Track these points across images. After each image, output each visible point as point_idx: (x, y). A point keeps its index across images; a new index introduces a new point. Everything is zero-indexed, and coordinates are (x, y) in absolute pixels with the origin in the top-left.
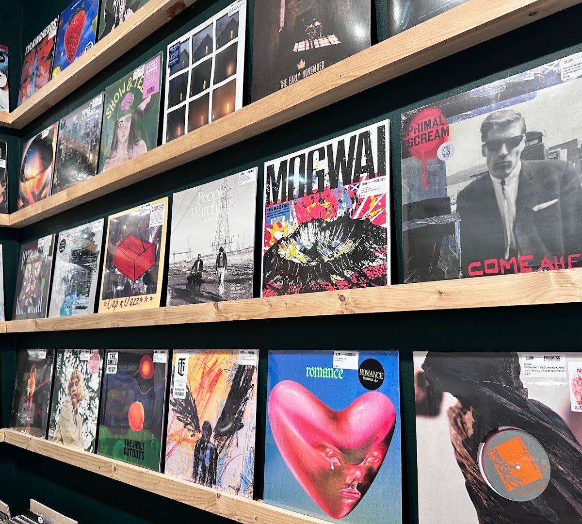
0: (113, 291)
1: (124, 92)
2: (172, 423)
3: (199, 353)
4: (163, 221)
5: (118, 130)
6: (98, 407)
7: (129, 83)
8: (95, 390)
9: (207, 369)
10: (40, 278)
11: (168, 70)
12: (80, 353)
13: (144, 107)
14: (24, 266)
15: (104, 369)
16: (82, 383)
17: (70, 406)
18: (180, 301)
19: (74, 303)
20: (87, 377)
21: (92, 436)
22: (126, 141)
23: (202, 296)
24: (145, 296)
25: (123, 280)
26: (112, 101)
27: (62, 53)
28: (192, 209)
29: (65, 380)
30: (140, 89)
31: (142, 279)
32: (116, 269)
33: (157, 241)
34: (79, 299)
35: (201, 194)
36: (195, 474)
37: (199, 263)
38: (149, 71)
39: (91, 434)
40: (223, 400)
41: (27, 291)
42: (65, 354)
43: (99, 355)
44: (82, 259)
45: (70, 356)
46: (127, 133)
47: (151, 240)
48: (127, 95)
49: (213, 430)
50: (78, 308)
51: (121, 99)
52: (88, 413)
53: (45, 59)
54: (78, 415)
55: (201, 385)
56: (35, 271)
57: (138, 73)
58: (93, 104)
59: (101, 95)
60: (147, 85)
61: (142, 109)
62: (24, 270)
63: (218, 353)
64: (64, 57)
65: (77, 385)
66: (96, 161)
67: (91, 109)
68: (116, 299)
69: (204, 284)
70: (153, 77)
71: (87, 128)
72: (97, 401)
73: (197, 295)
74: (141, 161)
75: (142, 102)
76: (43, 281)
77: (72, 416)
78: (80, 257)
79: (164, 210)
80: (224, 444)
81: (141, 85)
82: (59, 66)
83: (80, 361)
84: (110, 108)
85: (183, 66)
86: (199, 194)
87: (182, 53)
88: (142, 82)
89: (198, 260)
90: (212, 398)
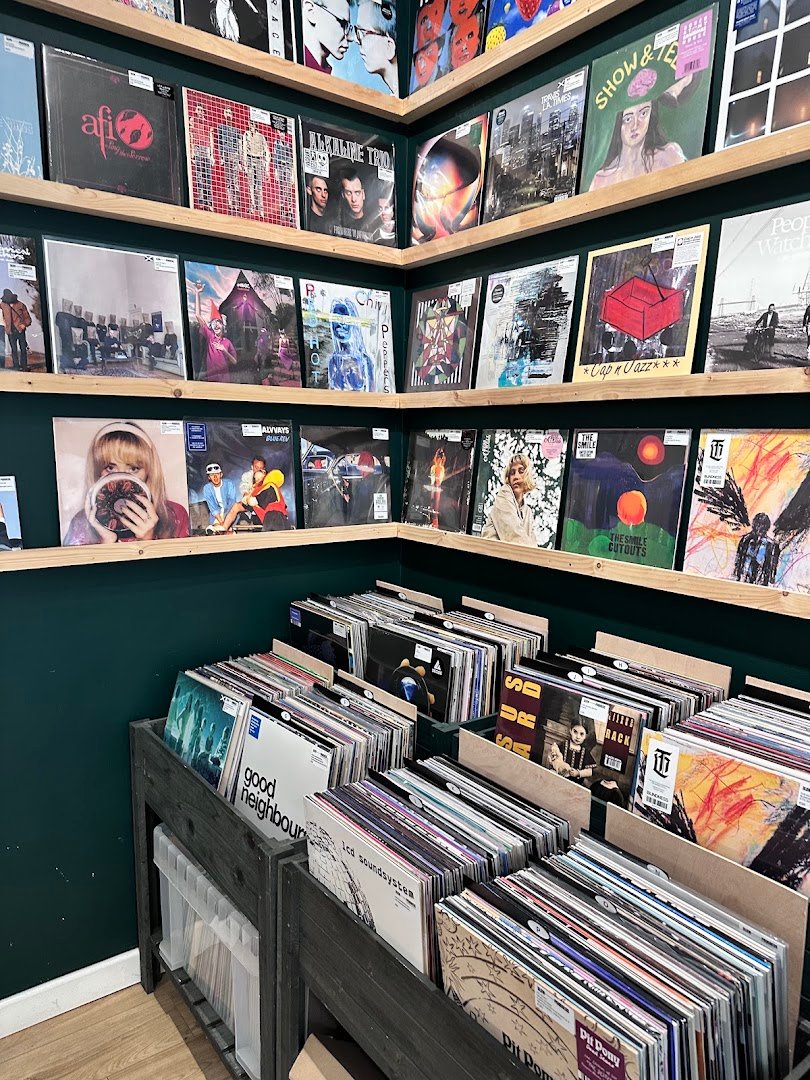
0: (601, 354)
1: (634, 67)
2: (698, 514)
3: (749, 433)
4: (699, 258)
5: (623, 127)
6: (559, 498)
7: (646, 54)
8: (555, 478)
9: (764, 453)
10: (455, 338)
11: (732, 35)
12: (524, 434)
13: (679, 93)
14: (422, 322)
15: (570, 454)
16: (531, 471)
17: (511, 497)
18: (731, 366)
19: (526, 369)
20: (539, 462)
21: (551, 531)
22: (640, 143)
23: (774, 360)
24: (665, 360)
25: (622, 339)
26: (608, 82)
27: (508, 5)
28: (760, 243)
29: (500, 466)
30: (669, 64)
31: (657, 337)
32: (607, 325)
33: (687, 286)
34: (535, 364)
35: (779, 222)
36: (738, 571)
37: (770, 317)
38: (691, 35)
39: (550, 529)
40: (792, 490)
41: (431, 355)
42: (497, 435)
43: (560, 436)
44: (539, 312)
45: (506, 438)
46: (642, 132)
47: (675, 285)
48: (641, 73)
49: (772, 523)
50: (531, 376)
51: (629, 79)
52: (542, 504)
53: (469, 12)
54: (525, 508)
55: (753, 471)
56: (446, 329)
57: (665, 38)
58: (565, 86)
59: (583, 72)
60: (686, 56)
61: (675, 95)
62: (422, 327)
63: (784, 433)
64: (512, 12)
65: (520, 473)
66: (575, 173)
67: (561, 94)
68: (607, 365)
69: (779, 344)
70: (697, 44)
71: (553, 124)
72: (558, 491)
73: (763, 359)
74: (676, 173)
75: (673, 84)
76: (463, 342)
77: (514, 508)
78: (534, 310)
79: (701, 244)
80: (791, 539)
81: (672, 56)
82: (502, 25)
83: (526, 444)
84: (604, 92)
85: (765, 28)
86: (775, 220)
87: (764, 6)
88: (673, 52)
89: (769, 312)
90: (772, 487)
